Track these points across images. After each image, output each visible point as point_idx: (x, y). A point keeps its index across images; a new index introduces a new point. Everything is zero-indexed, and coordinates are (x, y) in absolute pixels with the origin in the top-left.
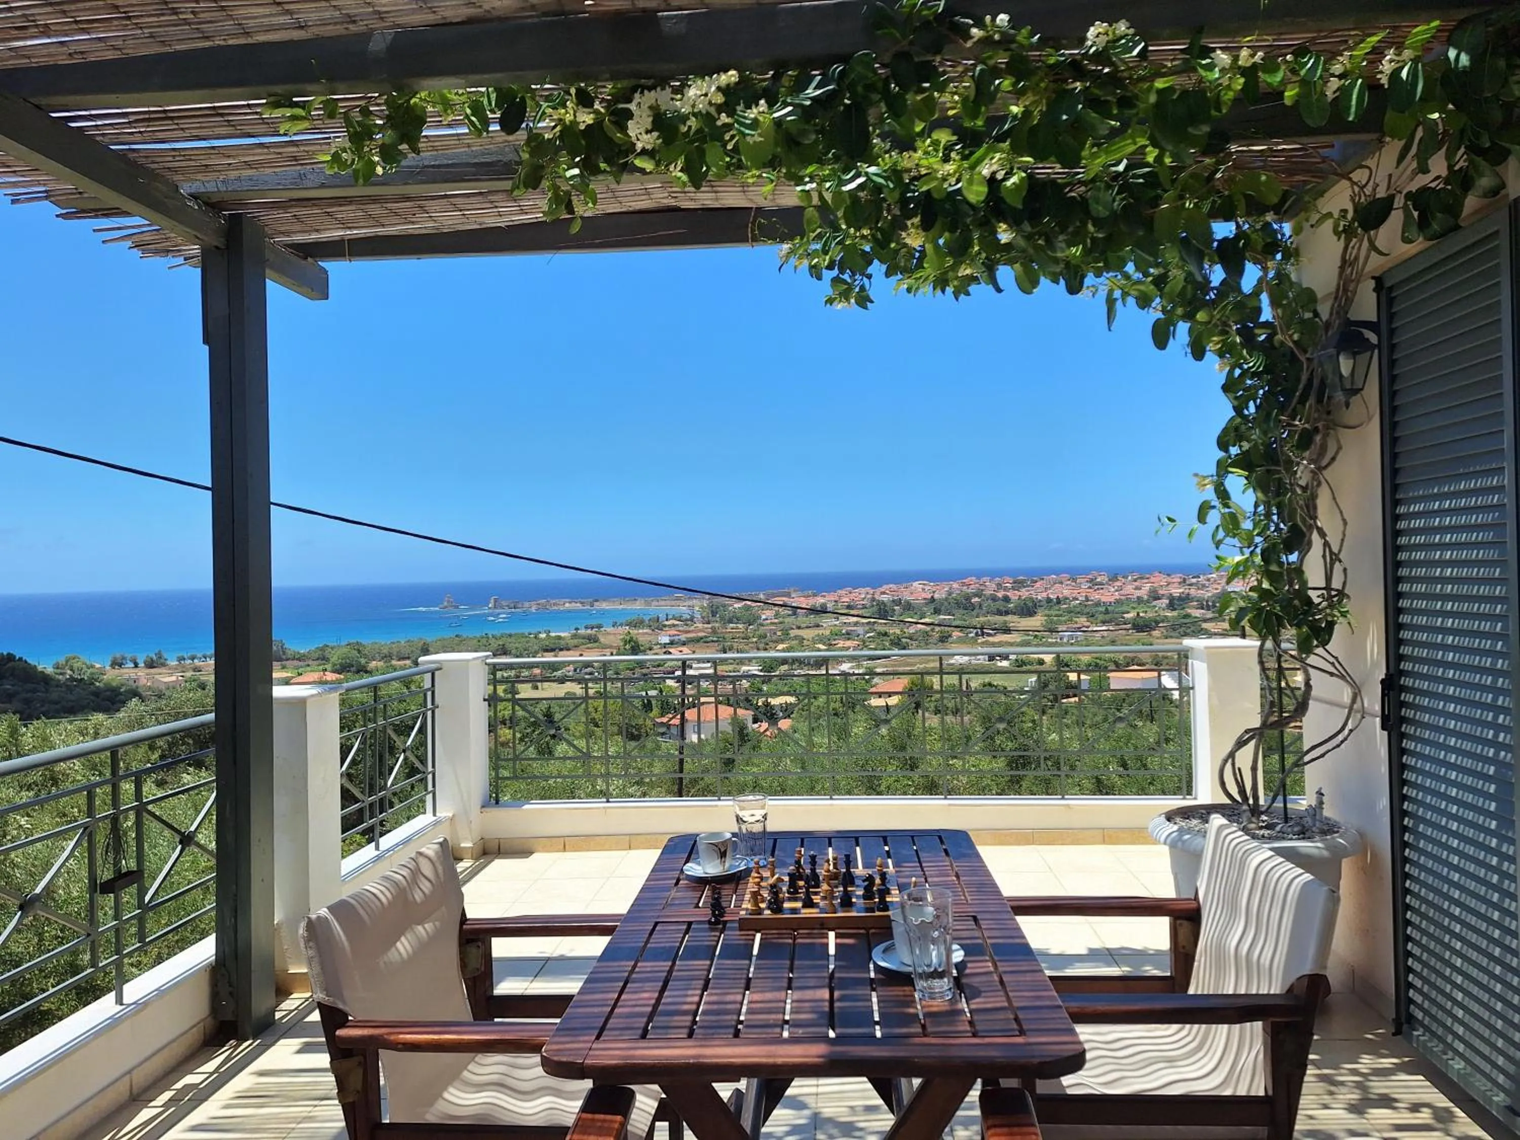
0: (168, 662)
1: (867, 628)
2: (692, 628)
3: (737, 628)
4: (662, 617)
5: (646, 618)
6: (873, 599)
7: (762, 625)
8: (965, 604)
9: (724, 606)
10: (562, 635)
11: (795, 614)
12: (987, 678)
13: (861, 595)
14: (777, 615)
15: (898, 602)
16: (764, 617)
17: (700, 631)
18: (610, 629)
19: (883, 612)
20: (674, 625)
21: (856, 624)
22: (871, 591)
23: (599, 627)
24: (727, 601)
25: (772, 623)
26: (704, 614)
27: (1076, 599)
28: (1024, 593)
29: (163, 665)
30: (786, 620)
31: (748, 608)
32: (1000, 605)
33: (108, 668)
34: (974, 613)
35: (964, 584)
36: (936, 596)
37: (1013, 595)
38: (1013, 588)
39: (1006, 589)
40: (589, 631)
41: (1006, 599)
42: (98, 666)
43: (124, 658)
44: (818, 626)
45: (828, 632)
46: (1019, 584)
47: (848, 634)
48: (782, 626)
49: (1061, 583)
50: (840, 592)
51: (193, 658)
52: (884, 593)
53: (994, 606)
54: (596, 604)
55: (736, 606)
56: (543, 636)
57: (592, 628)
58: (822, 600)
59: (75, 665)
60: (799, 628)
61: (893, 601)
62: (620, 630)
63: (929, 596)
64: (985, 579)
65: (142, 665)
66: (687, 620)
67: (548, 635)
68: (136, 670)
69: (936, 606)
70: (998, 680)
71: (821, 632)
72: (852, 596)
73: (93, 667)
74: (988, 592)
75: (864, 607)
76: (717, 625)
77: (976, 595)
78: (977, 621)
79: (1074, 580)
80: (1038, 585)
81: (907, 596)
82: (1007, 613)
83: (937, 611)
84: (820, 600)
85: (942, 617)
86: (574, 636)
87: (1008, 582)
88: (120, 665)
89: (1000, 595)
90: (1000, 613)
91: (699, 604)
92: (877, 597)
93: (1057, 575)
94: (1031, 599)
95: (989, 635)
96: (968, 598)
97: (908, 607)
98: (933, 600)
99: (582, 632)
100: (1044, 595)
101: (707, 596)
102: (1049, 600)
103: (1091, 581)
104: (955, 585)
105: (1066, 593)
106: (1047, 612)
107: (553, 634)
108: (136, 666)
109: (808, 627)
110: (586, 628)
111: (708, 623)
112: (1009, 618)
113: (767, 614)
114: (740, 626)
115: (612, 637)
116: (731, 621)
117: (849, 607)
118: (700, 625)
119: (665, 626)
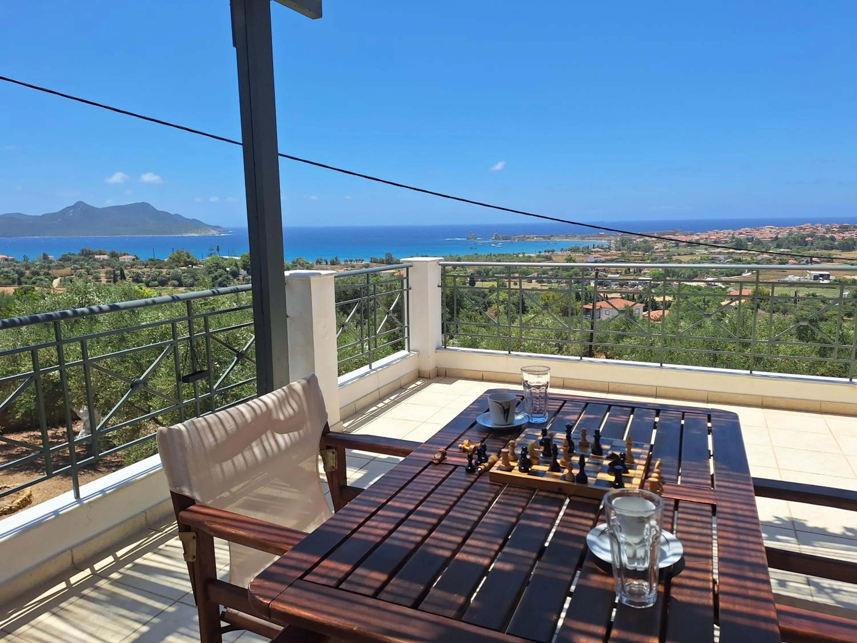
0: (341, 262)
1: (726, 256)
2: (609, 253)
3: (638, 254)
4: (591, 247)
5: (581, 247)
6: (733, 238)
7: (655, 253)
8: (801, 242)
9: (630, 240)
10: (532, 255)
11: (677, 245)
12: (811, 291)
13: (724, 235)
14: (665, 247)
15: (751, 240)
16: (656, 247)
17: (614, 255)
18: (559, 253)
19: (739, 245)
20: (598, 251)
21: (720, 253)
22: (732, 233)
23: (553, 251)
24: (633, 237)
25: (661, 252)
26: (617, 245)
28: (847, 235)
29: (339, 264)
30: (671, 250)
31: (645, 242)
32: (827, 243)
33: (315, 264)
34: (806, 248)
35: (801, 228)
36: (779, 236)
38: (839, 232)
40: (547, 254)
41: (833, 239)
42: (311, 263)
43: (321, 260)
44: (692, 254)
45: (699, 258)
46: (844, 229)
47: (713, 259)
48: (668, 253)
50: (710, 232)
51: (351, 261)
52: (741, 233)
53: (822, 244)
54: (552, 238)
55: (638, 240)
56: (521, 255)
57: (549, 252)
58: (697, 238)
59: (301, 262)
60: (679, 255)
61: (747, 239)
62: (565, 253)
63: (775, 236)
64: (817, 225)
65: (329, 263)
66: (606, 248)
67: (524, 255)
68: (326, 266)
69: (778, 242)
70: (819, 292)
71: (694, 258)
72: (718, 235)
73: (308, 263)
74: (819, 234)
75: (726, 242)
76: (625, 252)
77: (809, 236)
78: (807, 253)
81: (758, 235)
82: (832, 248)
83: (779, 246)
84: (695, 238)
85: (782, 250)
86: (538, 256)
87: (835, 227)
88: (320, 263)
89: (828, 236)
90: (826, 248)
91: (614, 240)
92: (736, 236)
94: (852, 239)
95: (816, 263)
96: (803, 238)
97: (759, 242)
98: (777, 238)
99: (543, 254)
101: (620, 234)
104: (795, 229)
107: (526, 255)
108: (327, 264)
109: (685, 255)
110: (545, 251)
111: (620, 250)
112: (833, 252)
113: (659, 246)
114: (640, 253)
115: (560, 257)
116: (634, 250)
117: (715, 242)
118: (614, 252)
119: (592, 252)
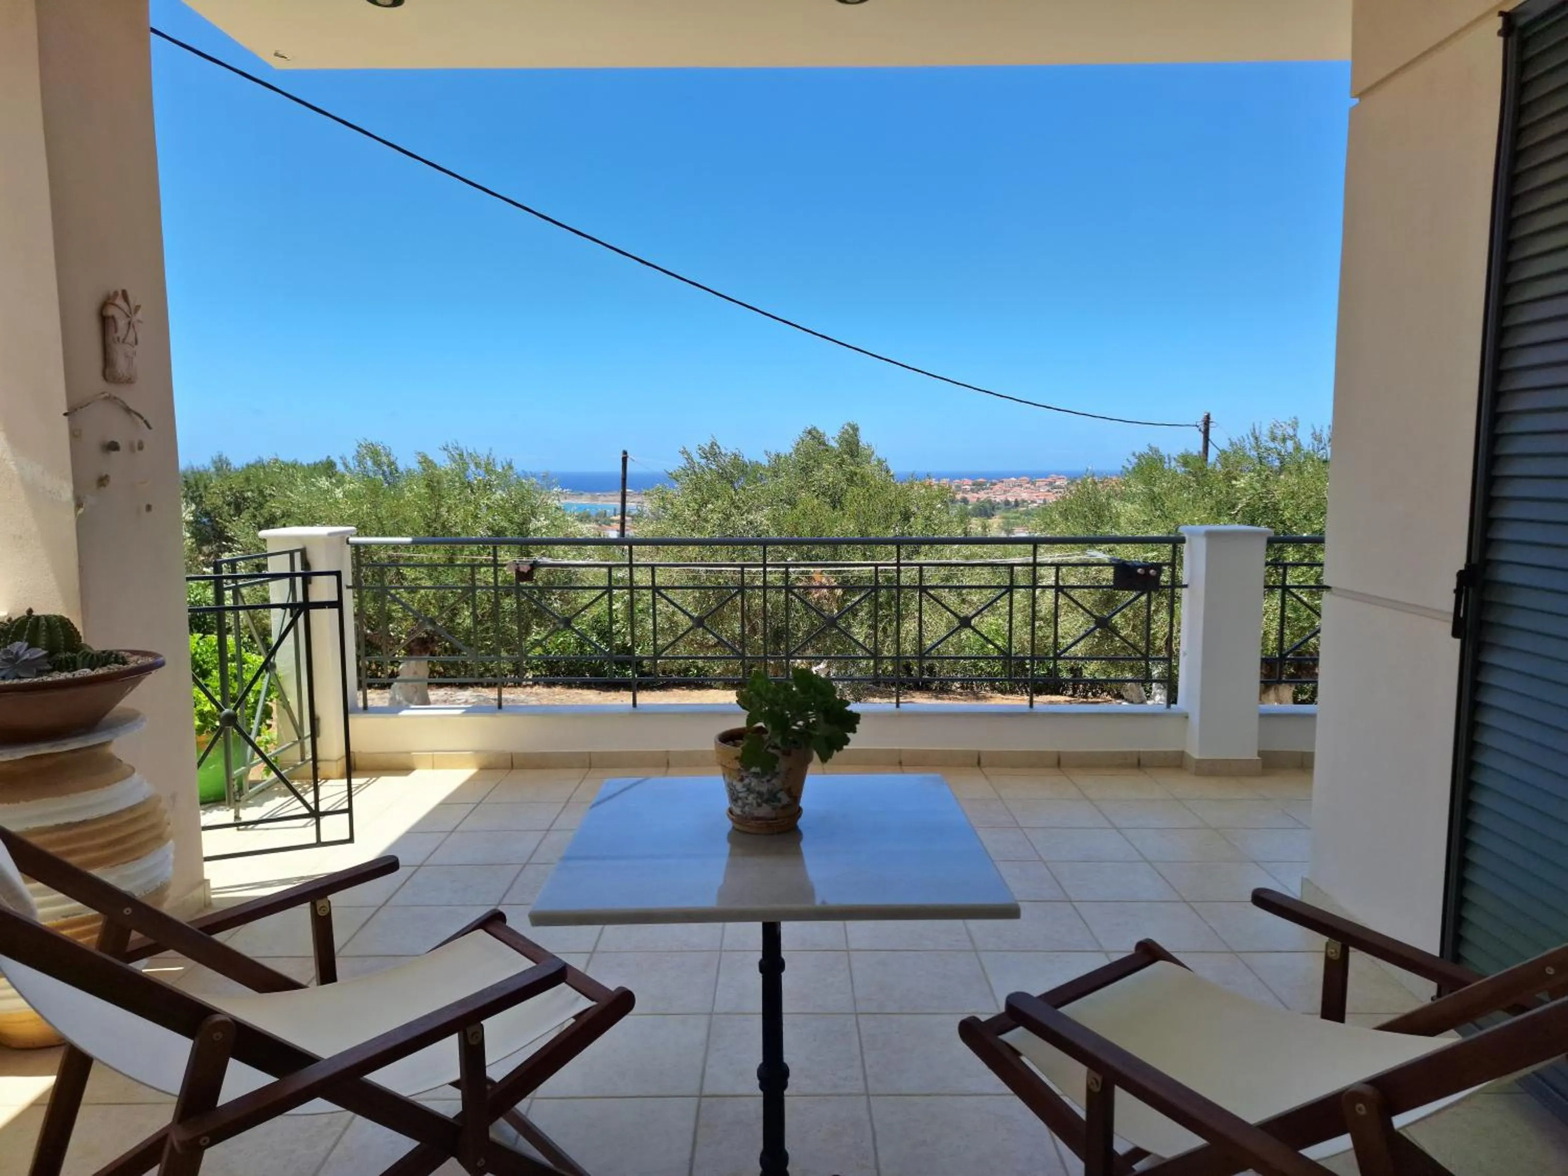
5: (593, 513)
27: (1033, 502)
28: (983, 495)
37: (972, 498)
38: (972, 491)
39: (965, 491)
41: (965, 501)
46: (978, 487)
49: (1021, 486)
79: (1033, 484)
80: (996, 487)
87: (967, 485)
89: (959, 496)
93: (1017, 477)
94: (990, 501)
100: (1003, 498)
102: (1007, 503)
103: (1050, 484)
105: (1025, 496)
106: (1004, 514)
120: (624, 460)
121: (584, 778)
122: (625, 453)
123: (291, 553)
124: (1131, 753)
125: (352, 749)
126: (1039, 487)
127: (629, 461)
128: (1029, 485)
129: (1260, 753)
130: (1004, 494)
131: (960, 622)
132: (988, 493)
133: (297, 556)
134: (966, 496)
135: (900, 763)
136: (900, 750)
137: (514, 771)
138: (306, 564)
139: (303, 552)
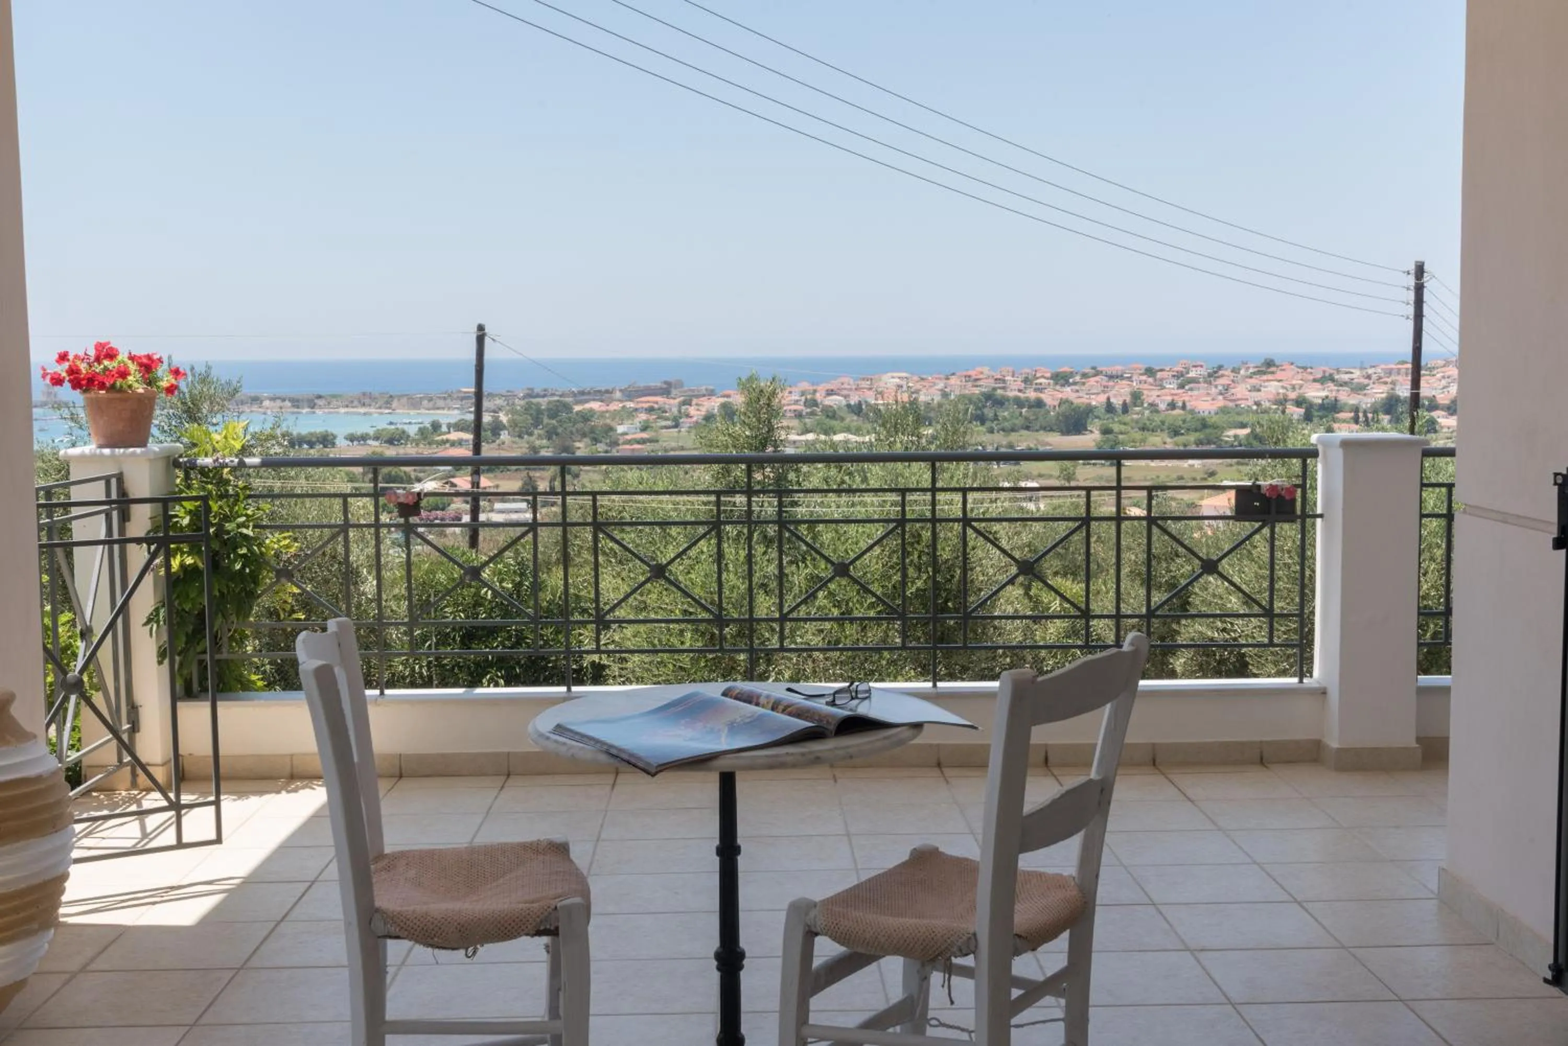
28: (1069, 395)
35: (968, 379)
36: (921, 399)
37: (1051, 399)
38: (1051, 387)
49: (1131, 378)
63: (911, 398)
100: (1102, 398)
104: (954, 381)
120: (480, 340)
121: (502, 787)
122: (481, 328)
123: (107, 480)
124: (1252, 743)
125: (181, 752)
126: (1161, 380)
127: (487, 341)
128: (1144, 378)
129: (1419, 740)
130: (1104, 392)
131: (1019, 568)
132: (1077, 391)
133: (114, 482)
134: (1042, 396)
135: (939, 765)
136: (938, 745)
137: (403, 783)
138: (122, 492)
139: (120, 478)
